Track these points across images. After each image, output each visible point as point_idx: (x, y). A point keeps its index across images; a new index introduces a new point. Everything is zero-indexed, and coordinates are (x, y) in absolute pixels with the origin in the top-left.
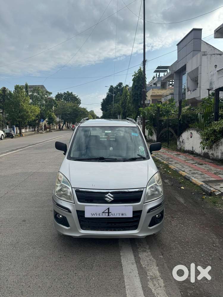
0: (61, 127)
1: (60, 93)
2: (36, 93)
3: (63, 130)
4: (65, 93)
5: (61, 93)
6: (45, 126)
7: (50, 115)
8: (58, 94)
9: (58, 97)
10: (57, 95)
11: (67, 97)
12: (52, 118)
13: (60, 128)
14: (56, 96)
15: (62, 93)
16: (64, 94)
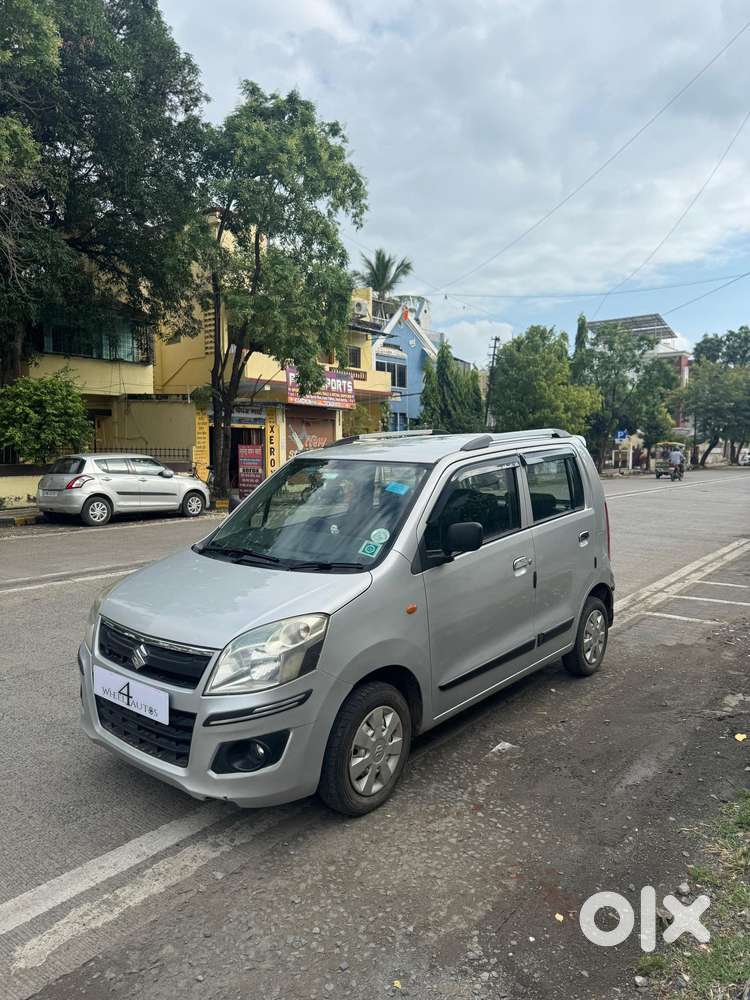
0: (700, 457)
1: (711, 336)
2: (605, 343)
3: (705, 468)
4: (732, 333)
5: (717, 336)
6: (637, 452)
7: (652, 416)
8: (706, 341)
9: (702, 349)
10: (699, 345)
11: (740, 347)
12: (656, 427)
13: (694, 460)
14: (696, 349)
15: (722, 333)
16: (728, 340)
